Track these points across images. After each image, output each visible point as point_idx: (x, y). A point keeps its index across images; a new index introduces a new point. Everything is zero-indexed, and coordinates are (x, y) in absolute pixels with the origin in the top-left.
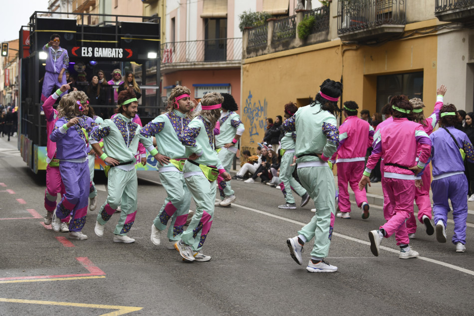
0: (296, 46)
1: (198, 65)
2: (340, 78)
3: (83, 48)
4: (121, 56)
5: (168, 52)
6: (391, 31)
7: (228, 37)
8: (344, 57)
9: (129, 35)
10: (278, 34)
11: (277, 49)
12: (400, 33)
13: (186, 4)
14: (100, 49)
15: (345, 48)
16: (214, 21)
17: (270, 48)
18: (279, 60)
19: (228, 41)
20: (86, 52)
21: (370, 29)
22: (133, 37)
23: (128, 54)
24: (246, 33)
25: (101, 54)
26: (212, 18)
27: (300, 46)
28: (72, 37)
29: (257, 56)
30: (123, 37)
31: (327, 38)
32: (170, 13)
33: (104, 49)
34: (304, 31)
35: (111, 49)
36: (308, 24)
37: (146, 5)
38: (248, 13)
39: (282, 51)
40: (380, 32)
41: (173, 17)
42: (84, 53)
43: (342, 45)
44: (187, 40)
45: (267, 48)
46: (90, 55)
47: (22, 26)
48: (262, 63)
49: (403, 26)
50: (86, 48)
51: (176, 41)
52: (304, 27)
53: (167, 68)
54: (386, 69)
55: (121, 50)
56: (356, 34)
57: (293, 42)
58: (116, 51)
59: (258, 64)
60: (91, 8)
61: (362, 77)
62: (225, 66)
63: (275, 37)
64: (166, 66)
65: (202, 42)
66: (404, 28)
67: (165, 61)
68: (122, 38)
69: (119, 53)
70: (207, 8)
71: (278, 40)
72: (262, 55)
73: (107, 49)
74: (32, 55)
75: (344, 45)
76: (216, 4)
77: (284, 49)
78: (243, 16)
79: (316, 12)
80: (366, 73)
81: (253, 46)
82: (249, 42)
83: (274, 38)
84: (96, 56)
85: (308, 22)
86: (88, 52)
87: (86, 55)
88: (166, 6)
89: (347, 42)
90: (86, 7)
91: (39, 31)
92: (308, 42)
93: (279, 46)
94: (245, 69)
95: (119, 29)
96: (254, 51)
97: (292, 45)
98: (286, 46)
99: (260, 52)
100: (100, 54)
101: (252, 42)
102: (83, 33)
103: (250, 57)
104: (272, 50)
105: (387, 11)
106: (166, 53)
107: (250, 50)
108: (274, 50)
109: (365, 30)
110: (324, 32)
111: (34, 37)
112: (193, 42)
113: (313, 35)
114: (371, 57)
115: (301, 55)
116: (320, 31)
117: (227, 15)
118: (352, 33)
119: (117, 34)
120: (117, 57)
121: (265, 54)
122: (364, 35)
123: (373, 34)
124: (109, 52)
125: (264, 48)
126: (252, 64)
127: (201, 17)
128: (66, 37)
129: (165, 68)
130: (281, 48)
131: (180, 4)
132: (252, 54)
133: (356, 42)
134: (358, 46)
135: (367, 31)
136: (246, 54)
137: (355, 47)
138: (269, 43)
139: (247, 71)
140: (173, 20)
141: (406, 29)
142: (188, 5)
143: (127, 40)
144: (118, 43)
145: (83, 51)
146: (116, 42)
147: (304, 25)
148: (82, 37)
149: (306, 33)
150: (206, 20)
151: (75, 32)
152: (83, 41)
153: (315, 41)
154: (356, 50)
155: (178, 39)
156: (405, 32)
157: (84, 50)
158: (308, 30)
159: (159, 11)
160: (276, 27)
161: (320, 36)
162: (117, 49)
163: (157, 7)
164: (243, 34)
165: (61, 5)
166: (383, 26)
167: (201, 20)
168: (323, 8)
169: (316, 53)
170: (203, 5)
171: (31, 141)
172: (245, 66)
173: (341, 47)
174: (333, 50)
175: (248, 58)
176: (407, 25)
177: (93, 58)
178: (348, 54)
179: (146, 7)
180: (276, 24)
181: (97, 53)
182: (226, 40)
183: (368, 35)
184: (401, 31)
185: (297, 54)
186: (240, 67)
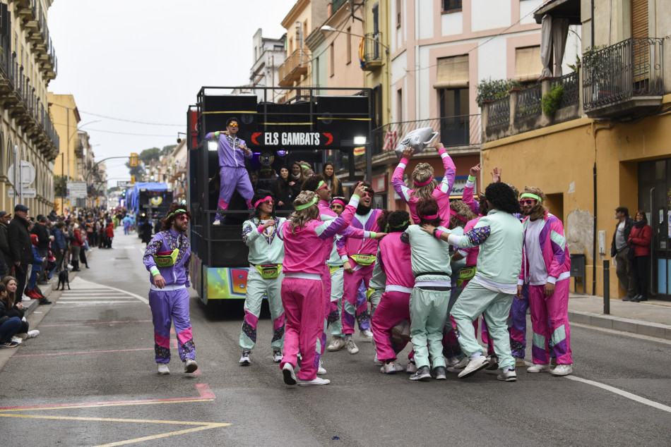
0: (542, 125)
1: (431, 152)
2: (593, 166)
3: (266, 134)
4: (317, 143)
5: (391, 135)
6: (644, 104)
7: (470, 114)
8: (597, 138)
9: (327, 113)
10: (522, 109)
11: (521, 130)
12: (658, 106)
13: (415, 71)
14: (290, 134)
15: (597, 127)
16: (453, 92)
17: (513, 128)
18: (524, 144)
19: (470, 117)
20: (270, 139)
21: (619, 102)
22: (334, 116)
23: (328, 139)
24: (486, 109)
25: (291, 141)
26: (450, 88)
27: (547, 125)
28: (251, 120)
29: (498, 138)
30: (320, 116)
31: (577, 114)
32: (396, 84)
33: (294, 134)
34: (550, 105)
35: (304, 134)
36: (555, 96)
37: (368, 72)
38: (488, 82)
39: (527, 131)
40: (631, 107)
41: (399, 88)
42: (268, 141)
43: (594, 123)
44: (417, 119)
45: (510, 128)
46: (276, 142)
47: (190, 106)
48: (504, 149)
49: (660, 97)
50: (270, 134)
51: (403, 121)
52: (550, 99)
53: (391, 157)
54: (644, 153)
55: (317, 135)
56: (604, 109)
57: (539, 120)
58: (310, 136)
59: (499, 149)
60: (302, 77)
61: (617, 165)
62: (467, 151)
63: (519, 113)
64: (389, 155)
65: (435, 121)
66: (661, 100)
67: (387, 147)
68: (319, 118)
69: (314, 139)
70: (442, 76)
71: (523, 117)
72: (505, 137)
73: (298, 134)
74: (201, 144)
75: (595, 123)
76: (453, 69)
77: (529, 129)
78: (481, 87)
79: (564, 80)
80: (622, 160)
81: (494, 126)
82: (490, 120)
83: (518, 115)
84: (283, 144)
85: (554, 93)
86: (273, 139)
87: (271, 143)
88: (391, 74)
89: (599, 119)
90: (295, 76)
91: (208, 113)
92: (556, 119)
93: (523, 126)
94: (485, 156)
95: (315, 107)
96: (494, 133)
97: (538, 123)
98: (532, 125)
99: (502, 134)
100: (289, 141)
101: (493, 120)
102: (266, 113)
103: (491, 141)
104: (515, 131)
105: (642, 78)
106: (390, 138)
107: (490, 131)
108: (517, 131)
109: (614, 104)
110: (573, 107)
111: (202, 121)
112: (424, 122)
113: (561, 110)
114: (627, 138)
115: (548, 137)
116: (569, 105)
117: (468, 83)
118: (599, 108)
119: (311, 114)
120: (312, 144)
121: (508, 136)
122: (613, 111)
123: (623, 109)
124: (301, 139)
125: (506, 128)
126: (493, 150)
127: (435, 88)
128: (243, 120)
129: (388, 157)
130: (525, 128)
131: (407, 71)
132: (493, 137)
133: (609, 119)
134: (612, 124)
135: (615, 105)
136: (485, 136)
137: (608, 126)
138: (512, 121)
139: (488, 159)
140: (400, 92)
141: (664, 102)
142: (417, 72)
143: (326, 121)
144: (313, 125)
145: (266, 138)
146: (311, 124)
147: (550, 97)
148: (265, 119)
149: (553, 108)
150: (441, 91)
151: (255, 112)
152: (266, 124)
153: (564, 118)
154: (610, 129)
155: (406, 118)
156: (664, 105)
157: (268, 136)
158: (556, 103)
159: (383, 80)
160: (519, 100)
161: (569, 111)
162: (312, 134)
163: (381, 75)
164: (482, 110)
165: (266, 74)
166: (634, 98)
167: (435, 91)
168: (572, 74)
169: (565, 133)
170: (437, 72)
171: (201, 261)
172: (484, 152)
173: (592, 126)
174: (584, 130)
175: (488, 141)
176: (665, 96)
177: (280, 147)
178: (601, 134)
179: (367, 75)
180: (520, 96)
181: (286, 140)
182: (468, 116)
183: (618, 110)
184: (657, 104)
185: (544, 136)
186: (479, 153)
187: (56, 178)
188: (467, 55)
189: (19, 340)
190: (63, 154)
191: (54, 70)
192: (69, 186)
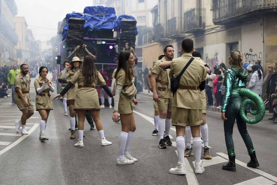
24: (143, 36)
82: (144, 39)
83: (149, 39)
108: (149, 43)
136: (143, 44)
172: (143, 49)
173: (159, 44)
178: (161, 46)
185: (152, 45)
187: (17, 50)
188: (145, 16)
189: (6, 97)
190: (20, 41)
191: (16, 12)
192: (23, 53)
